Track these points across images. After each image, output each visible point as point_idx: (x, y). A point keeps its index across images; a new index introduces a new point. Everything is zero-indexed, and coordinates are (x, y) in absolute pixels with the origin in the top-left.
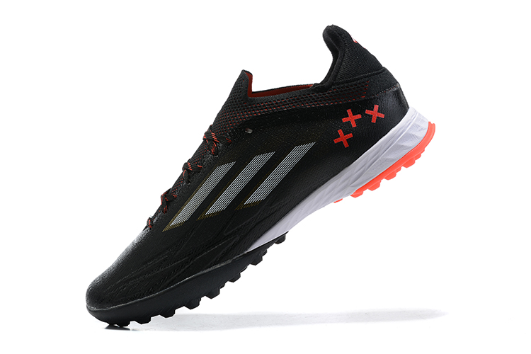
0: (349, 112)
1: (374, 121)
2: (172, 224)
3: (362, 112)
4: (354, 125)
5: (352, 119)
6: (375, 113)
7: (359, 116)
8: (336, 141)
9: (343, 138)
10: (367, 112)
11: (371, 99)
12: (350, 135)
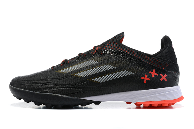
0: (154, 70)
1: (161, 80)
2: (61, 71)
3: (159, 74)
4: (153, 76)
5: (154, 74)
6: (164, 77)
7: (157, 75)
8: (142, 78)
9: (146, 78)
10: (161, 75)
11: (166, 71)
12: (149, 79)
